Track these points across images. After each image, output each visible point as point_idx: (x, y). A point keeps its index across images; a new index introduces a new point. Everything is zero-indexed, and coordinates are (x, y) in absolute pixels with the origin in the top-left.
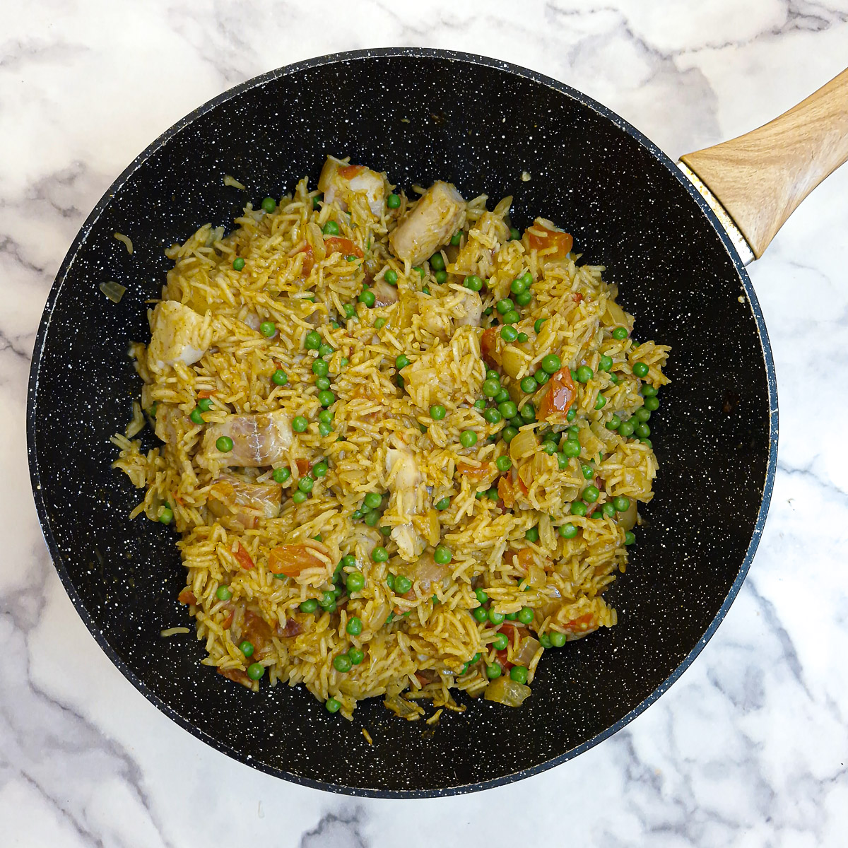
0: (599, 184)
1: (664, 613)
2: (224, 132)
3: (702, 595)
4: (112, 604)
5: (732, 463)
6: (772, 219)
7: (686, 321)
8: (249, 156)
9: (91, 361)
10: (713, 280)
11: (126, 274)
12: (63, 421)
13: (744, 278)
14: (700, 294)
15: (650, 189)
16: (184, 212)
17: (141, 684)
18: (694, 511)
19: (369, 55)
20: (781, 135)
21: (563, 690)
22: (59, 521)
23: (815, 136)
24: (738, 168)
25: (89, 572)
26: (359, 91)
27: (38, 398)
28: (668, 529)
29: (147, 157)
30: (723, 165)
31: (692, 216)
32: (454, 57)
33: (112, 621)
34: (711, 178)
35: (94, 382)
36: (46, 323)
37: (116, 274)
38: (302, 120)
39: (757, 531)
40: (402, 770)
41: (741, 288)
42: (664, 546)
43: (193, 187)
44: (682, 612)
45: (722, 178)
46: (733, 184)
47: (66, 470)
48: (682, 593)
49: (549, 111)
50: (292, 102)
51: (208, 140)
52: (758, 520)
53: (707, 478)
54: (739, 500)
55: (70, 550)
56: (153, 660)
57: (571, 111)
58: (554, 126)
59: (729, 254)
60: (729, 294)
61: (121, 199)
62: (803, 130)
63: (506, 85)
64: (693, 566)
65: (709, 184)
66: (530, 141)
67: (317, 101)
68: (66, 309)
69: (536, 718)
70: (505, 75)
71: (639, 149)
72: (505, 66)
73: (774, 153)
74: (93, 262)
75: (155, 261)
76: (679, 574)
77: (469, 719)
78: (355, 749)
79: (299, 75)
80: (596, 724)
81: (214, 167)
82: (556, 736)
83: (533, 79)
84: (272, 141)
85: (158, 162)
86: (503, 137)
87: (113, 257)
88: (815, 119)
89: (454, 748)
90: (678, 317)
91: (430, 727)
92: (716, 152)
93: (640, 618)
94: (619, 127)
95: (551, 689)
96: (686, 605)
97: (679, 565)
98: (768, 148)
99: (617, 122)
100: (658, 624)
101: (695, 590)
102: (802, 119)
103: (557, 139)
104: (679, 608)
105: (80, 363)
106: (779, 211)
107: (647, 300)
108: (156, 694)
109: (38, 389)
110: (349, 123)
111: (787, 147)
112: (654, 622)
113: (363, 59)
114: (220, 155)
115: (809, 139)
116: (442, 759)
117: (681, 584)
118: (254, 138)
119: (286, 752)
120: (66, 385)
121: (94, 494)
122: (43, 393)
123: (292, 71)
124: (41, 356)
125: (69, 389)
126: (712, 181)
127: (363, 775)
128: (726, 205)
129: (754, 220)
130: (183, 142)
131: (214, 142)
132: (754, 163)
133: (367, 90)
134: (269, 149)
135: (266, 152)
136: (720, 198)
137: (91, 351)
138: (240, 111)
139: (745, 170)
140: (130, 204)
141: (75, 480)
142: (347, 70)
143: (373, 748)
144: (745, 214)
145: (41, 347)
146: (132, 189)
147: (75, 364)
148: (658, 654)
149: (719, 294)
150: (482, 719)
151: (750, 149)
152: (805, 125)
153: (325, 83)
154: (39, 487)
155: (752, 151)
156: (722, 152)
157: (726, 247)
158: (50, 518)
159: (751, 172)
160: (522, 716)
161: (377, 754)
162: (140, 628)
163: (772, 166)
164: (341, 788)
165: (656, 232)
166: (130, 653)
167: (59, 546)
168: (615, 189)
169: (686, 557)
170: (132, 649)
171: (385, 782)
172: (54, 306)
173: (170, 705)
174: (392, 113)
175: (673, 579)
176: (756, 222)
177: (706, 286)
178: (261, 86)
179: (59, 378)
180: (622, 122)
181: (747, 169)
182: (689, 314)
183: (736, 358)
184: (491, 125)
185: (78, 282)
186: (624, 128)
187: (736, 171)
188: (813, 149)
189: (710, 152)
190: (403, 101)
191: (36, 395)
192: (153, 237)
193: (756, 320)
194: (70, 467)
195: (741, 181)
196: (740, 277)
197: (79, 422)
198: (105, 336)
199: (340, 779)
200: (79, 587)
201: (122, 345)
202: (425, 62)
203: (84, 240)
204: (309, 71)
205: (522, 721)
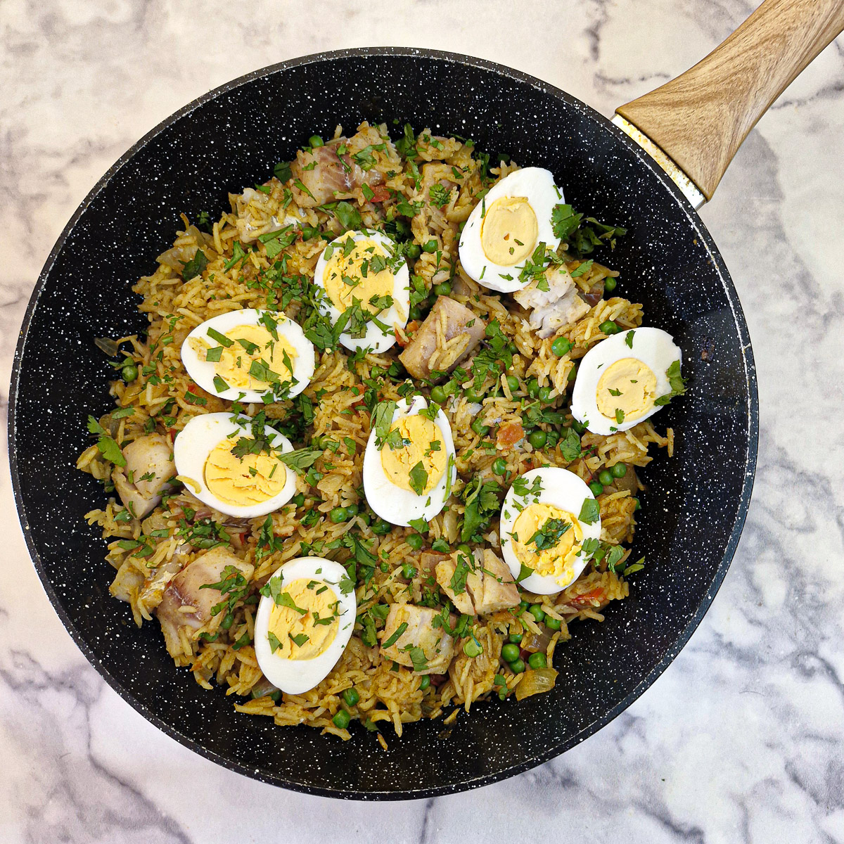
0: (539, 154)
1: (671, 578)
2: (165, 167)
3: (705, 551)
4: (113, 634)
5: (718, 411)
6: (717, 157)
7: (652, 276)
8: (196, 188)
9: (72, 405)
10: (667, 226)
11: (94, 318)
12: (50, 464)
13: (692, 216)
14: (658, 245)
15: (586, 147)
16: (143, 252)
17: (143, 708)
18: (690, 469)
19: (285, 66)
20: (715, 70)
21: (579, 672)
22: (51, 558)
23: (750, 65)
24: (674, 110)
25: (87, 606)
26: (286, 107)
27: (17, 443)
28: (668, 493)
29: (90, 200)
30: (659, 110)
31: (631, 165)
32: (366, 53)
33: (112, 652)
34: (648, 125)
35: (78, 425)
36: (17, 371)
37: (84, 319)
38: (240, 144)
39: (748, 474)
40: (416, 771)
41: (692, 227)
42: (667, 510)
43: (147, 226)
44: (688, 573)
45: (660, 123)
46: (672, 127)
47: (57, 510)
48: (687, 554)
49: (472, 89)
50: (225, 127)
51: (150, 177)
52: (747, 462)
53: (698, 432)
54: (729, 446)
55: (64, 585)
56: (157, 686)
57: (492, 84)
58: (482, 104)
59: (672, 194)
60: (683, 236)
61: (73, 244)
62: (737, 61)
63: (424, 71)
64: (695, 525)
65: (648, 131)
66: (464, 125)
67: (249, 123)
68: (36, 355)
69: (552, 704)
70: (420, 62)
71: (564, 108)
72: (417, 52)
73: (709, 89)
74: (56, 309)
75: (123, 303)
76: (683, 535)
77: (486, 715)
78: (369, 756)
79: (222, 98)
80: (609, 700)
81: (164, 203)
82: (571, 718)
83: (447, 59)
84: (215, 170)
85: (103, 205)
86: (438, 126)
87: (77, 302)
88: (748, 48)
89: (471, 744)
90: (644, 274)
91: (448, 727)
92: (651, 98)
93: (649, 587)
94: (540, 89)
95: (567, 674)
96: (692, 565)
97: (683, 527)
98: (704, 86)
99: (537, 85)
100: (667, 590)
101: (699, 548)
102: (734, 51)
103: (488, 118)
104: (686, 570)
105: (60, 407)
106: (724, 148)
107: (612, 263)
108: (159, 717)
109: (17, 435)
110: (287, 139)
111: (722, 81)
112: (663, 588)
113: (280, 72)
114: (166, 191)
115: (745, 69)
116: (458, 757)
117: (686, 545)
118: (196, 169)
119: (297, 764)
120: (48, 430)
121: (89, 532)
122: (23, 438)
123: (215, 96)
124: (16, 402)
125: (52, 433)
126: (649, 128)
127: (375, 779)
128: (667, 150)
129: (698, 161)
130: (124, 181)
131: (156, 179)
132: (690, 103)
133: (294, 103)
134: (214, 178)
135: (212, 182)
136: (659, 143)
137: (71, 395)
138: (174, 144)
139: (682, 111)
140: (85, 249)
141: (67, 519)
142: (267, 86)
143: (388, 754)
144: (688, 155)
145: (14, 395)
146: (83, 234)
147: (55, 408)
148: (668, 620)
149: (675, 240)
150: (500, 713)
151: (685, 90)
152: (738, 55)
153: (251, 103)
154: (27, 528)
155: (687, 91)
156: (658, 98)
157: (668, 189)
158: (42, 556)
159: (688, 112)
160: (539, 703)
161: (392, 758)
162: (144, 657)
163: (710, 103)
164: (352, 794)
165: (603, 190)
166: (132, 680)
167: (52, 582)
168: (556, 156)
169: (688, 517)
170: (135, 676)
171: (398, 784)
172: (23, 353)
173: (173, 726)
174: (326, 123)
175: (679, 542)
176: (700, 162)
177: (661, 235)
178: (188, 115)
179: (39, 423)
180: (542, 84)
181: (684, 110)
182: (653, 268)
183: (703, 300)
184: (423, 116)
185: (44, 329)
186: (544, 90)
187: (673, 114)
188: (750, 79)
189: (645, 100)
190: (332, 109)
191: (16, 440)
192: (116, 278)
193: (712, 257)
194: (61, 508)
195: (680, 123)
196: (688, 216)
197: (67, 465)
198: (82, 381)
199: (351, 785)
200: (76, 620)
201: (102, 387)
202: (340, 63)
203: (43, 287)
204: (231, 93)
205: (538, 709)
